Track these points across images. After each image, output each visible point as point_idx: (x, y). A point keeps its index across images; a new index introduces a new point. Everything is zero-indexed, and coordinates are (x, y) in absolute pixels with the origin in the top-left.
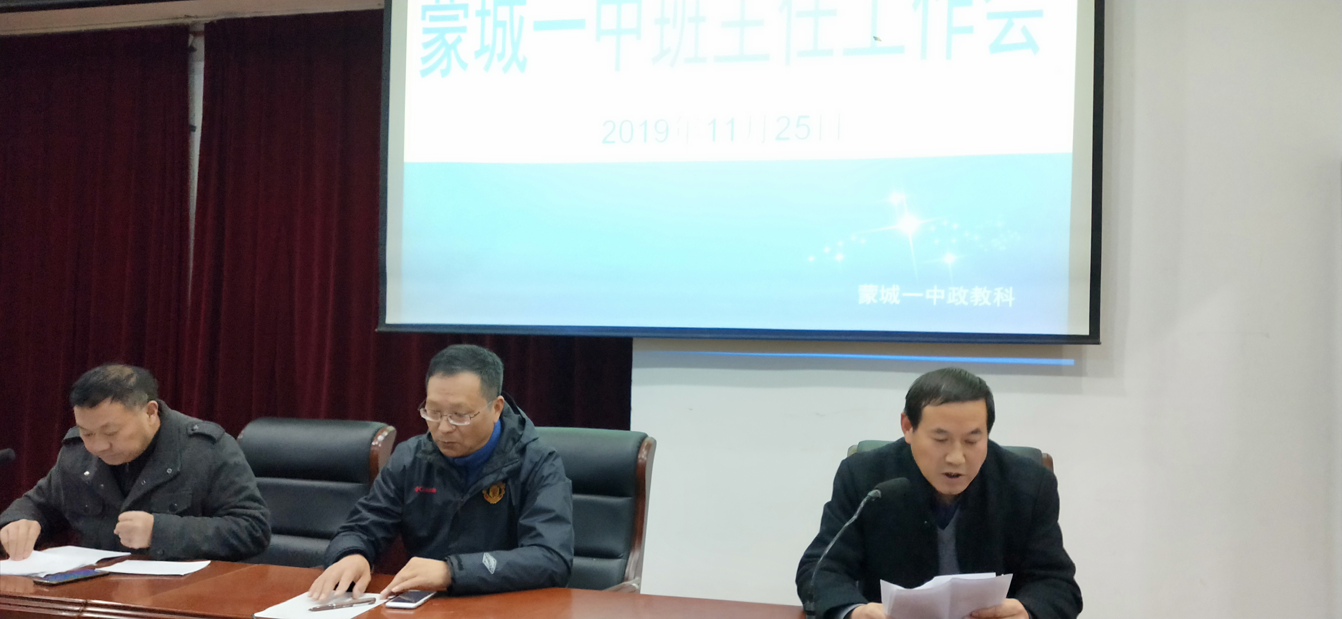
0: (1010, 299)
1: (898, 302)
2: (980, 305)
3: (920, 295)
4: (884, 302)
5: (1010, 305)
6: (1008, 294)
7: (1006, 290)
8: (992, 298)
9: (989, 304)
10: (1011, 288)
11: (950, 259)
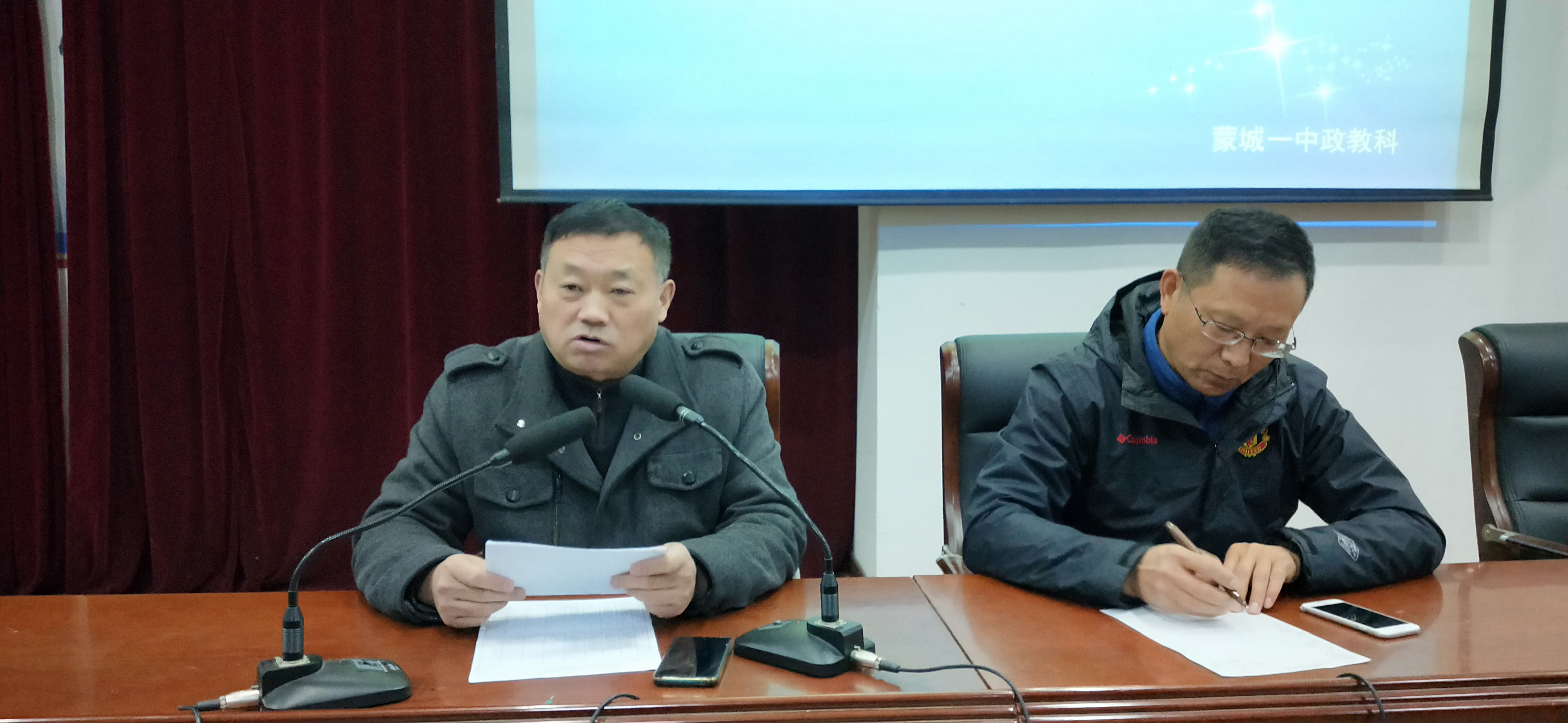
0: (1394, 145)
1: (1262, 149)
2: (1360, 151)
3: (1288, 139)
4: (1245, 150)
5: (1393, 152)
6: (1391, 139)
7: (1389, 133)
8: (1372, 142)
9: (1369, 151)
10: (1394, 130)
11: (1325, 92)
